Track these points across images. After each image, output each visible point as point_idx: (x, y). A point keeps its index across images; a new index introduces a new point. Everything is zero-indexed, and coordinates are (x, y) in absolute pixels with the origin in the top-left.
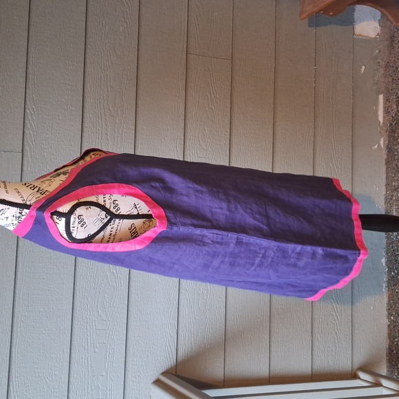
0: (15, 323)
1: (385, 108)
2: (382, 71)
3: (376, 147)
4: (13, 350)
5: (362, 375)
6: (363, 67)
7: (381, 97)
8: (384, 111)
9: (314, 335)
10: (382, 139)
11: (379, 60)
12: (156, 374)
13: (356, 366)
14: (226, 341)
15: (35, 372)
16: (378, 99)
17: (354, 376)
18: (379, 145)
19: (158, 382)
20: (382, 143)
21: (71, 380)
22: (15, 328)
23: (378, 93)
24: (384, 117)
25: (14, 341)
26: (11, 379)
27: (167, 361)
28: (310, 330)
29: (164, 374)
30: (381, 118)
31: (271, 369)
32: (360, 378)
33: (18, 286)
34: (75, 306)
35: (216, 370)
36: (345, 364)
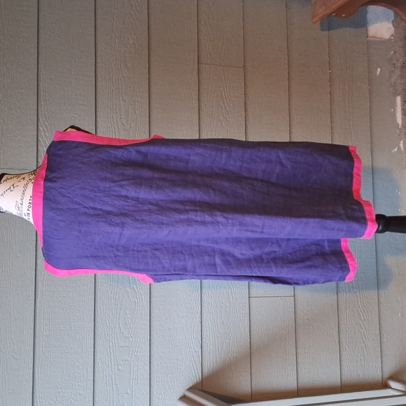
0: (37, 342)
1: (403, 110)
2: (398, 72)
3: (396, 150)
4: (36, 370)
5: (393, 384)
6: (379, 70)
7: (399, 99)
8: (402, 113)
9: (341, 345)
10: (402, 142)
11: (395, 62)
12: (181, 390)
13: (387, 374)
14: (251, 354)
15: (59, 393)
16: (395, 100)
17: (385, 386)
18: (399, 148)
19: (184, 398)
20: (401, 145)
21: (96, 399)
22: (37, 349)
23: (395, 95)
24: (403, 119)
25: (37, 362)
26: (35, 400)
27: (193, 377)
28: (337, 340)
29: (191, 389)
30: (399, 121)
31: (299, 380)
32: (390, 388)
33: (38, 305)
34: (96, 325)
35: (242, 383)
36: (373, 372)
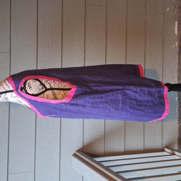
0: (10, 130)
1: (178, 27)
2: (177, 10)
3: (174, 46)
4: (10, 142)
5: (166, 150)
6: (168, 8)
7: (176, 23)
8: (178, 29)
9: (145, 133)
10: (177, 42)
11: (175, 5)
12: (74, 151)
13: (164, 146)
14: (105, 136)
15: (20, 152)
16: (175, 23)
17: (163, 150)
18: (175, 45)
19: (75, 155)
20: (176, 44)
21: (36, 155)
22: (10, 133)
23: (175, 20)
24: (178, 32)
25: (10, 138)
26: (9, 155)
27: (79, 145)
28: (143, 130)
29: (78, 151)
30: (176, 33)
31: (126, 148)
32: (165, 151)
33: (10, 114)
34: (37, 123)
35: (100, 149)
36: (159, 145)
